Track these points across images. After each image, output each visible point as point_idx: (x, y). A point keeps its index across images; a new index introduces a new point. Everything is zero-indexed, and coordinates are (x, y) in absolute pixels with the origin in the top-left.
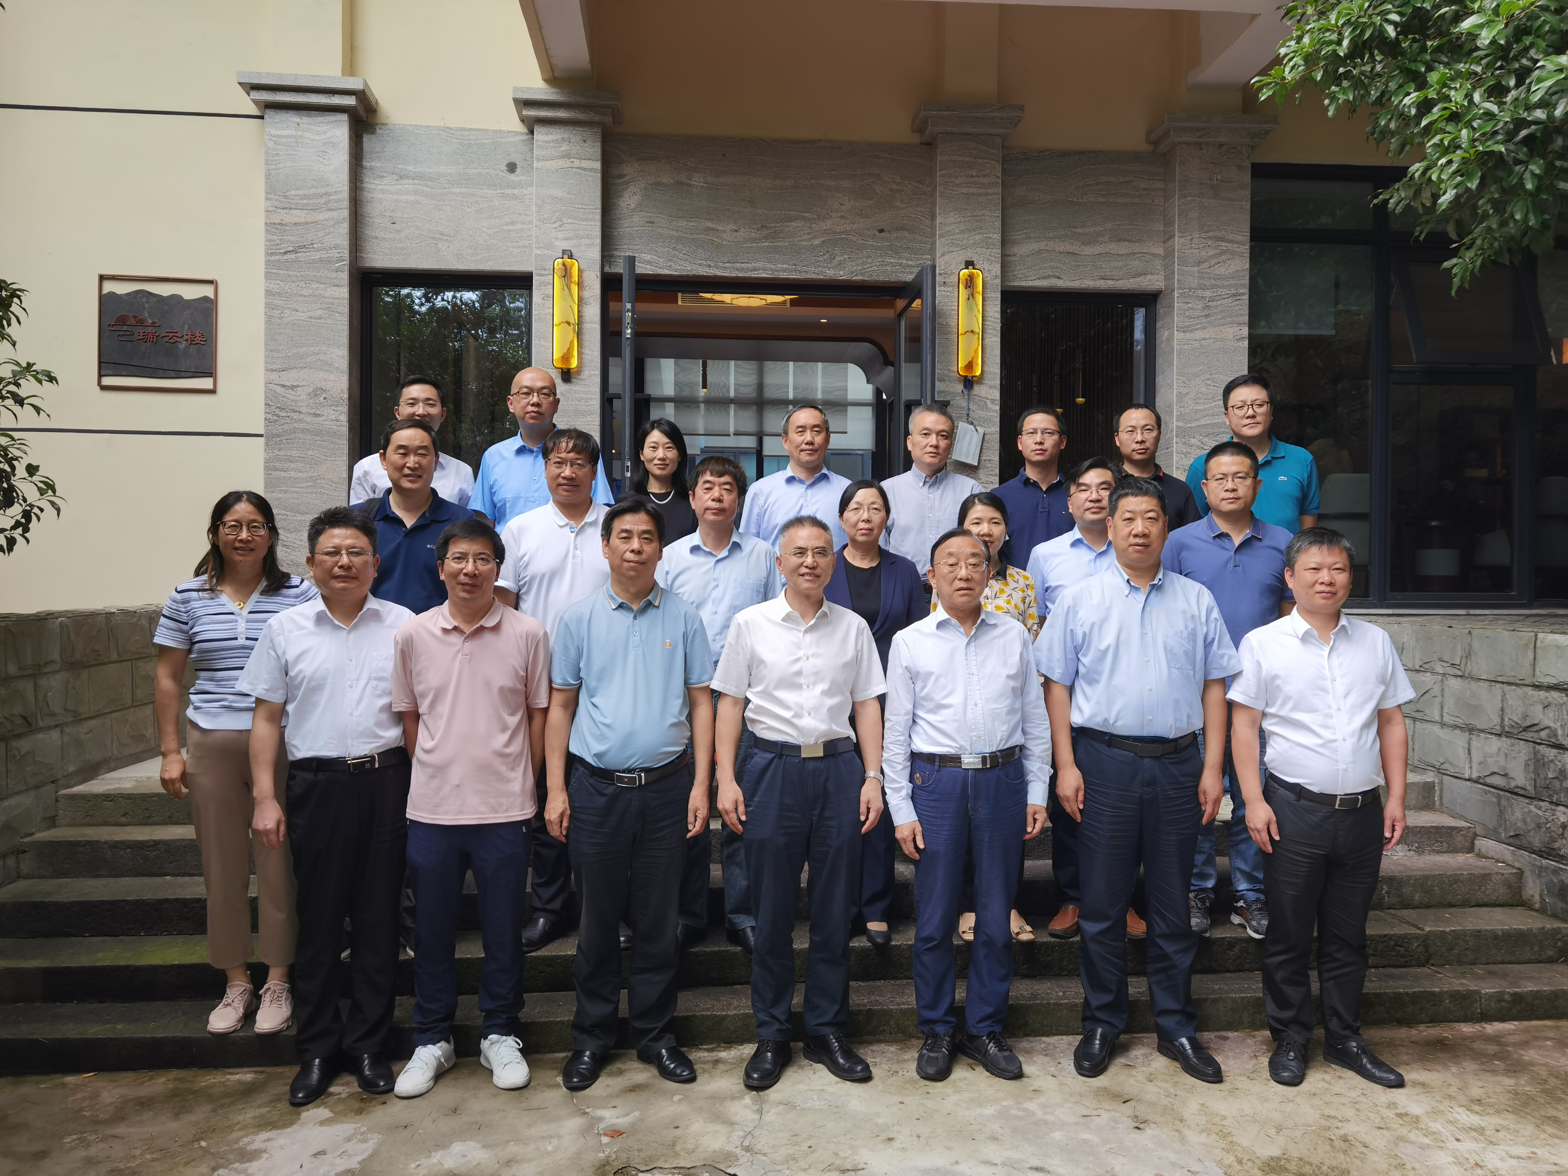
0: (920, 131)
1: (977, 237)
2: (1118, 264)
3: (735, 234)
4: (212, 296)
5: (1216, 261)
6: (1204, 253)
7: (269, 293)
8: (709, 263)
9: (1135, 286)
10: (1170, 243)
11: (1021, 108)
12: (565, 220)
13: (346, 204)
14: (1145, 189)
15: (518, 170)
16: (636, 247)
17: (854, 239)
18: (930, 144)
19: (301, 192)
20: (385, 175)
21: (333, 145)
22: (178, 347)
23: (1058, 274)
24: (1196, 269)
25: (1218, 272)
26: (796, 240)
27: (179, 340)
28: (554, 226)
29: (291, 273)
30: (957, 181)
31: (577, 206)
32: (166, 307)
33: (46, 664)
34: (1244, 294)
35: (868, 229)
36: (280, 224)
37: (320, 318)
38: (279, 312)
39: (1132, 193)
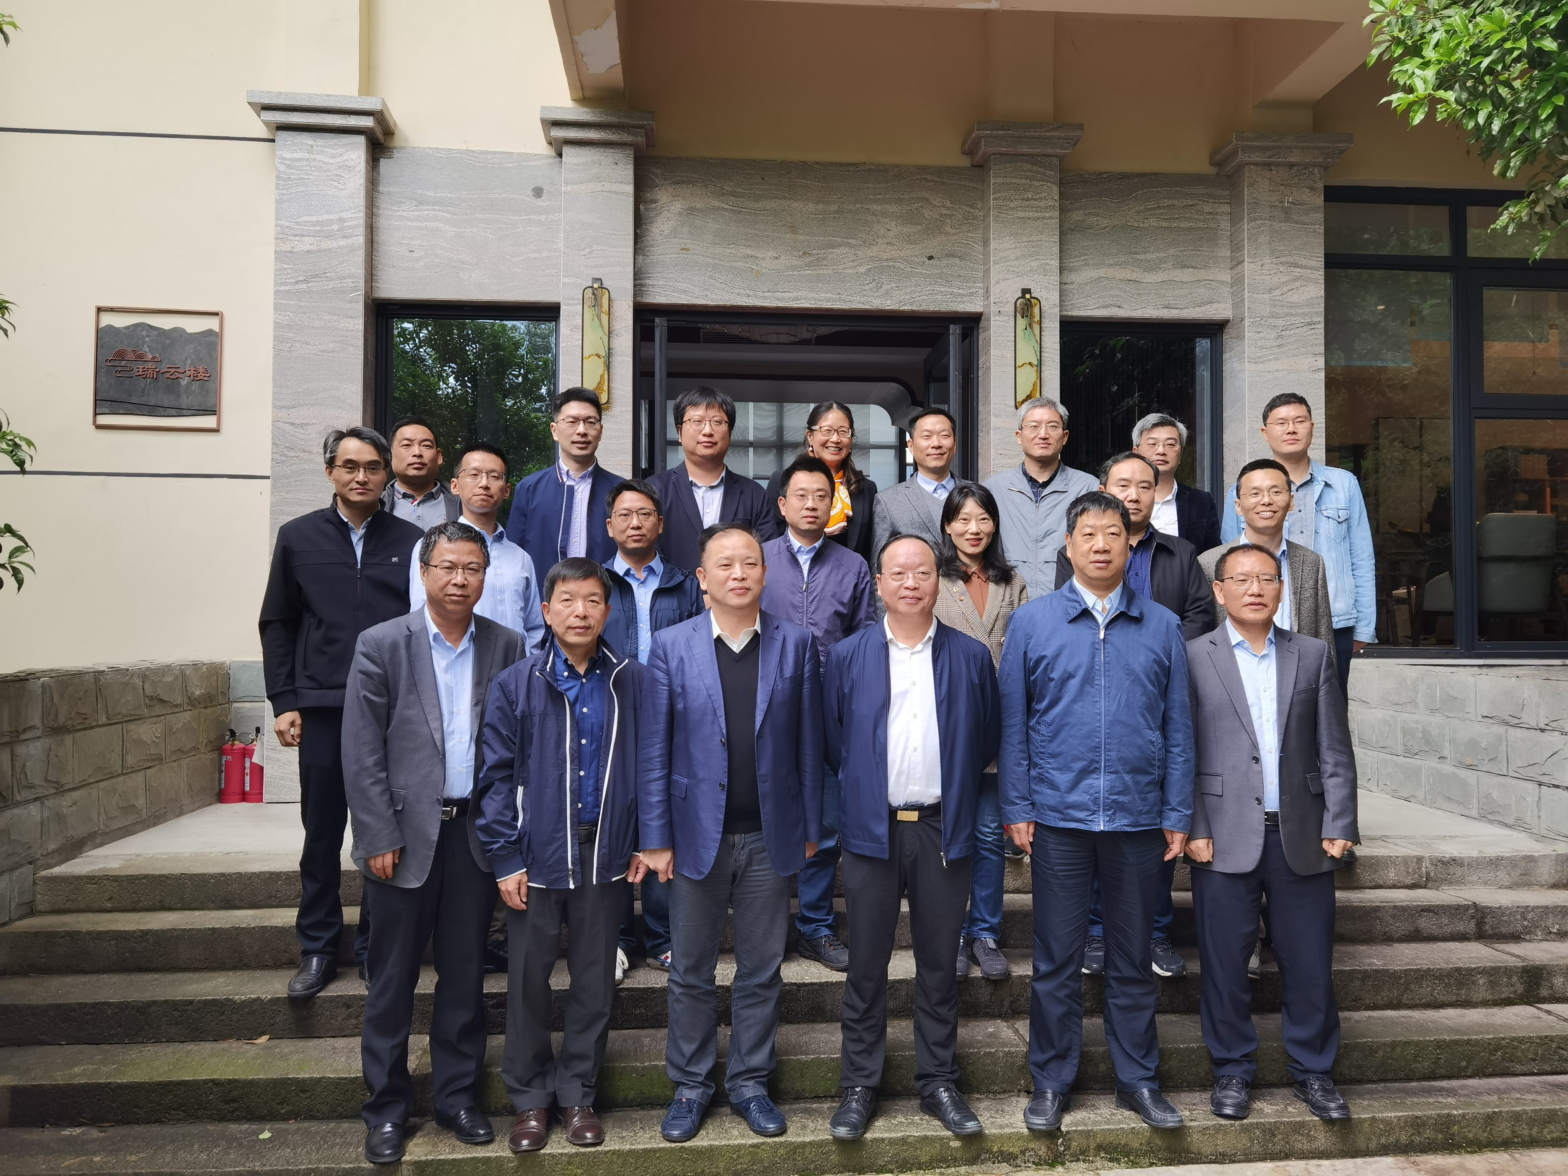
0: (970, 152)
1: (1034, 264)
2: (1183, 292)
3: (775, 261)
4: (217, 329)
5: (1289, 287)
6: (1275, 280)
7: (277, 326)
8: (748, 292)
9: (1201, 315)
10: (1238, 269)
11: (1081, 127)
12: (595, 247)
13: (361, 230)
14: (1210, 213)
15: (545, 195)
16: (670, 276)
17: (902, 267)
18: (981, 167)
19: (314, 218)
20: (403, 200)
21: (349, 168)
22: (179, 384)
23: (1118, 303)
24: (1267, 296)
25: (1291, 300)
26: (840, 267)
27: (181, 376)
28: (583, 253)
29: (302, 304)
30: (1012, 205)
31: (608, 232)
32: (168, 341)
33: (25, 730)
34: (1319, 323)
35: (917, 256)
36: (291, 252)
37: (332, 351)
38: (288, 345)
39: (1197, 217)
